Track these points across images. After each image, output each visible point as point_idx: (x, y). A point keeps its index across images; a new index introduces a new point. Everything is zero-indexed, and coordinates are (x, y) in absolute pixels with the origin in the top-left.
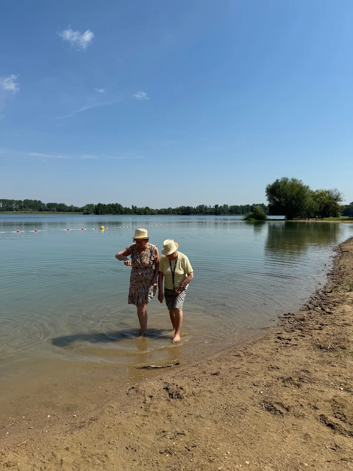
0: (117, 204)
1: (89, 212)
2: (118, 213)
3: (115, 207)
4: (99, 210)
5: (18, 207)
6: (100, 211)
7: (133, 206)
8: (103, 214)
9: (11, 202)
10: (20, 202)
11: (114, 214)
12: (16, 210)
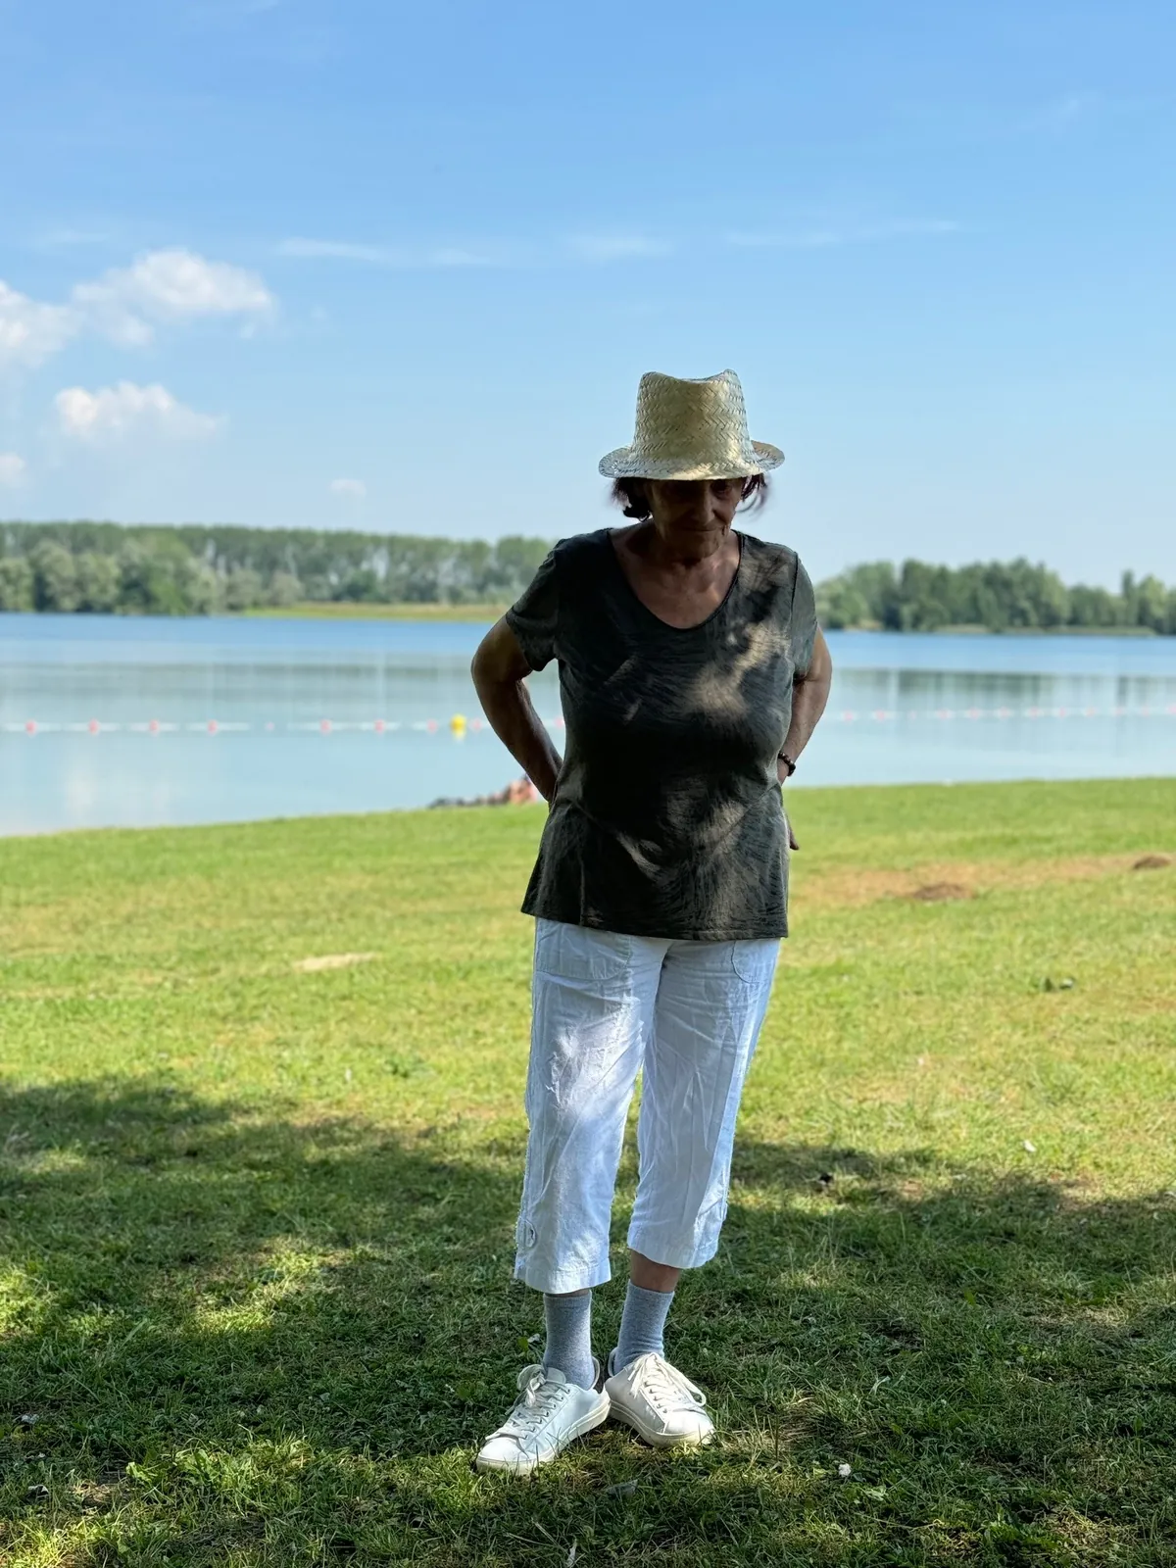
0: (1020, 565)
1: (843, 615)
2: (1026, 623)
3: (1007, 585)
4: (906, 600)
5: (465, 576)
6: (906, 611)
7: (1127, 581)
8: (931, 629)
9: (431, 550)
10: (478, 549)
11: (997, 632)
12: (455, 596)
